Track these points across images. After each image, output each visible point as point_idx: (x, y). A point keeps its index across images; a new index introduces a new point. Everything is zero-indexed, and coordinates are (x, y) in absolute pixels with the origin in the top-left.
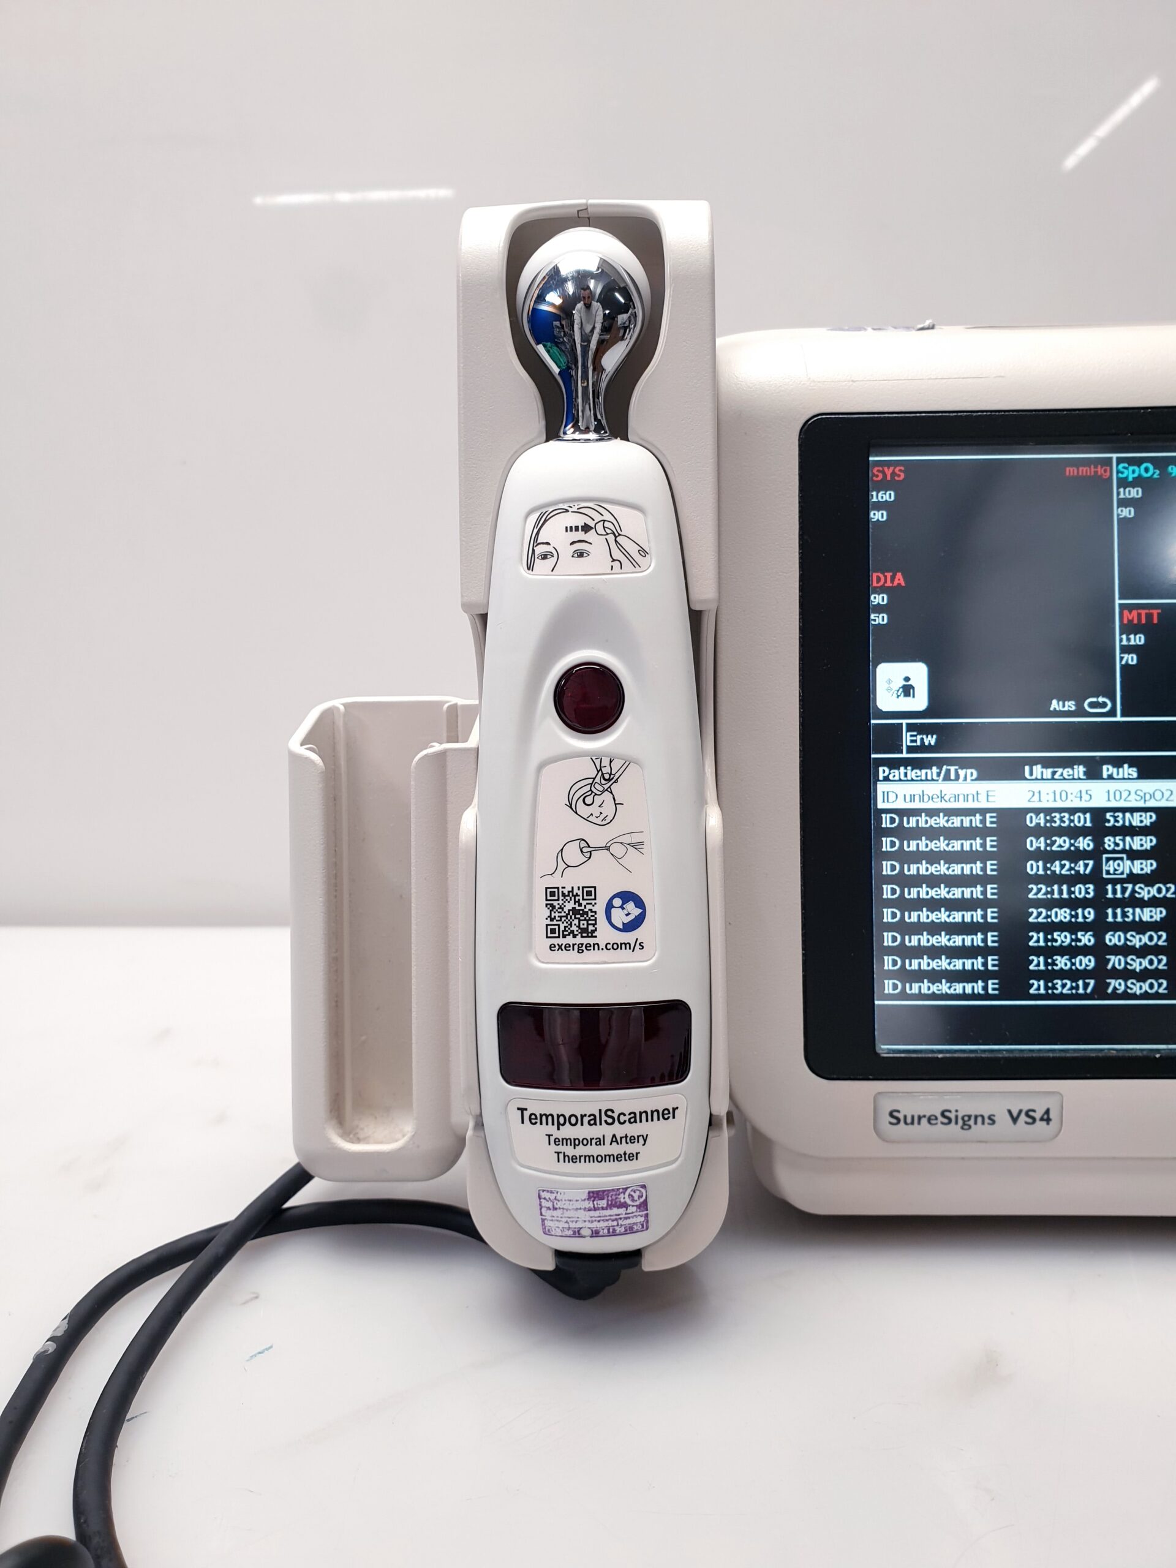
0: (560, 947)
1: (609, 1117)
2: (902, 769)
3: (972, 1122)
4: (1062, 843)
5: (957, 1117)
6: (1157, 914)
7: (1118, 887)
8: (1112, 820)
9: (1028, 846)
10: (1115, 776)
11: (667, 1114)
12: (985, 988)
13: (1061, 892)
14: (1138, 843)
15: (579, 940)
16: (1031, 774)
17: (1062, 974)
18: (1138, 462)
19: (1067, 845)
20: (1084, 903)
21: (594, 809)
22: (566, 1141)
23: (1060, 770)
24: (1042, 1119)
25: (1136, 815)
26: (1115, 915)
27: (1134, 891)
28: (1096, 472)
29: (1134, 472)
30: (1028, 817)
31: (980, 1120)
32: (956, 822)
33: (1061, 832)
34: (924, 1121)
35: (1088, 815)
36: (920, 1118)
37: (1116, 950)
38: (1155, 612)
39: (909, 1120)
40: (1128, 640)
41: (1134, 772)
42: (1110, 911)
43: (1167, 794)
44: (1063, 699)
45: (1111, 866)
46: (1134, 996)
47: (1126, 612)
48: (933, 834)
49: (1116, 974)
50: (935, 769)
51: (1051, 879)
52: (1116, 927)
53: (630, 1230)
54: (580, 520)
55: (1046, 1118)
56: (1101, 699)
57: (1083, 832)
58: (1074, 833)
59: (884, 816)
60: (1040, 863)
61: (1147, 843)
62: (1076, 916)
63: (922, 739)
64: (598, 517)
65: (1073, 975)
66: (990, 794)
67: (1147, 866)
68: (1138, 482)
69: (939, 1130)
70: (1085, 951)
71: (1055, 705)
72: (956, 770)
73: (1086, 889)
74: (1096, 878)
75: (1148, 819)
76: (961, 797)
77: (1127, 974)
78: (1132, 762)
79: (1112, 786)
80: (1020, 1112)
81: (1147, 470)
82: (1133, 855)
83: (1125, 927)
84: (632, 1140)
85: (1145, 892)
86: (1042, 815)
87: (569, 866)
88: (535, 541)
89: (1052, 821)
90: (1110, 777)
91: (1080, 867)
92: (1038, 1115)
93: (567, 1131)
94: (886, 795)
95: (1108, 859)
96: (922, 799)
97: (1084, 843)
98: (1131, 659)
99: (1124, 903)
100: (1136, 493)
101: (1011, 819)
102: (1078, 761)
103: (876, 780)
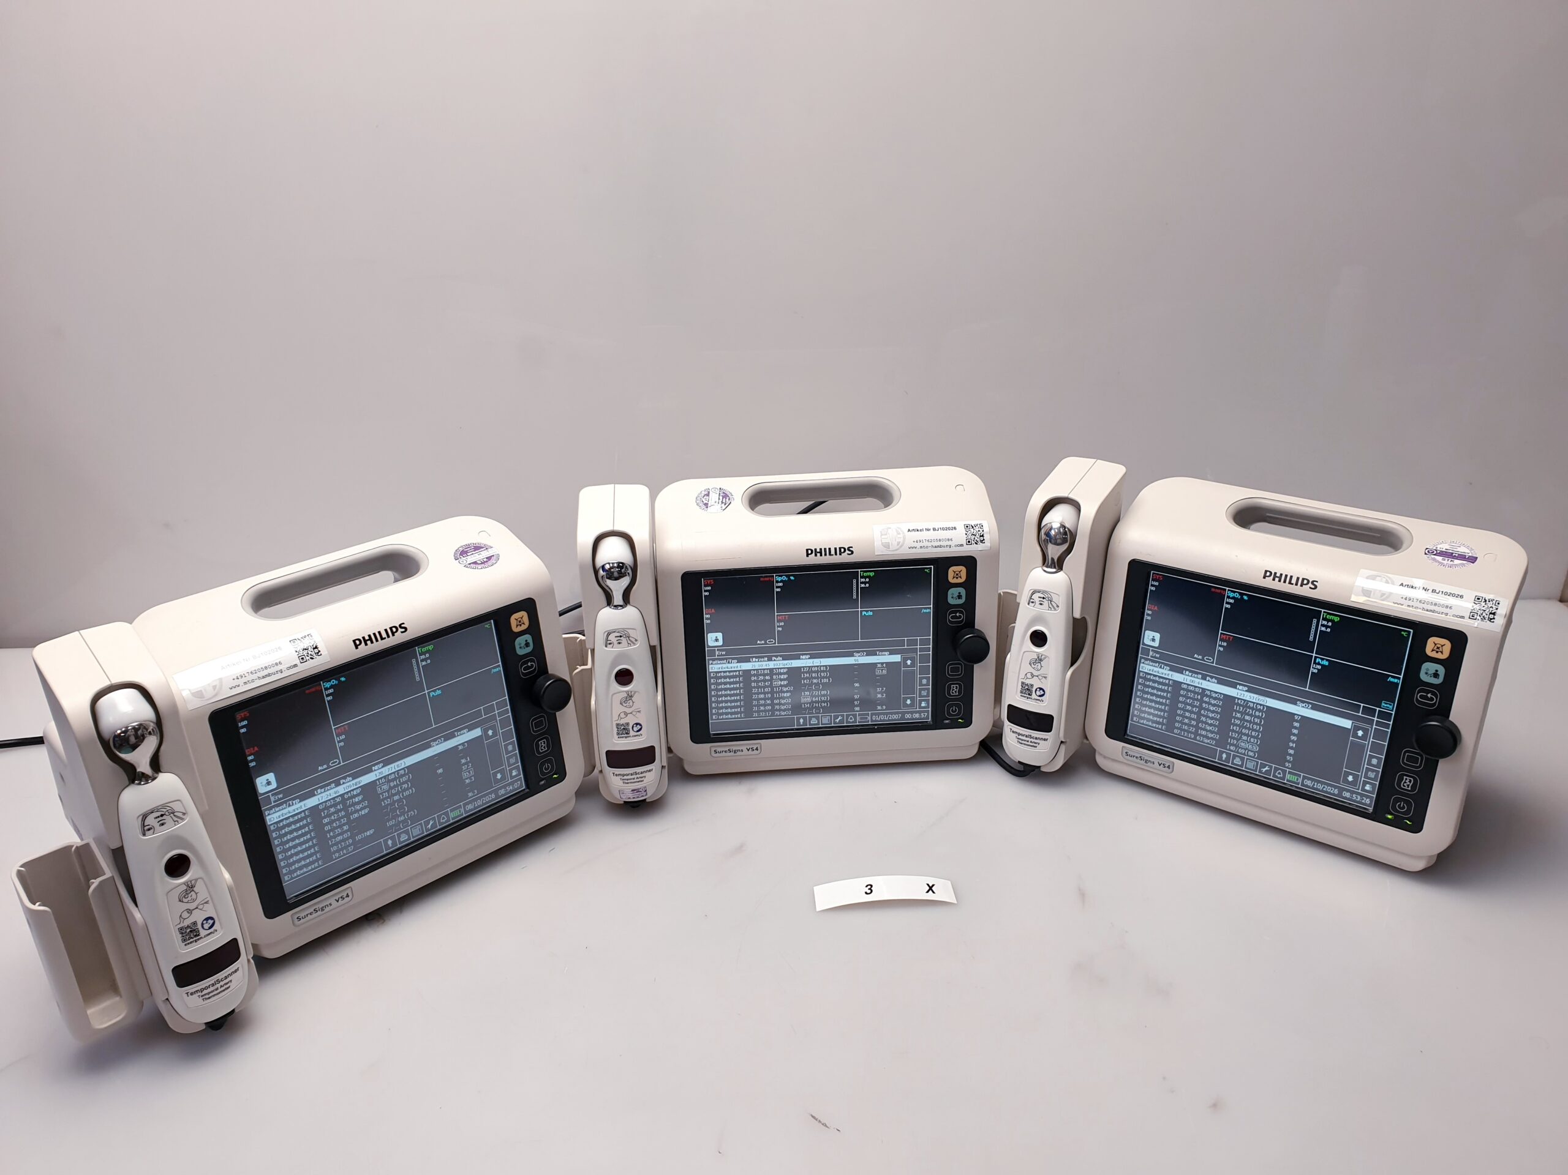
0: (620, 737)
1: (636, 773)
2: (716, 661)
4: (761, 678)
6: (789, 694)
7: (777, 688)
8: (775, 671)
9: (752, 679)
11: (650, 771)
12: (741, 716)
13: (761, 691)
14: (782, 677)
15: (625, 735)
16: (752, 661)
17: (762, 711)
18: (783, 576)
19: (763, 678)
20: (768, 693)
21: (628, 704)
22: (625, 779)
23: (761, 659)
25: (782, 669)
26: (777, 695)
27: (782, 689)
28: (769, 579)
30: (752, 672)
32: (731, 674)
33: (761, 675)
35: (769, 670)
37: (777, 704)
38: (787, 616)
40: (780, 624)
41: (781, 659)
42: (775, 694)
43: (791, 664)
44: (761, 640)
45: (775, 683)
46: (782, 716)
47: (779, 616)
48: (725, 677)
49: (777, 710)
50: (726, 661)
51: (758, 687)
52: (777, 698)
53: (643, 796)
54: (619, 634)
55: (757, 749)
56: (772, 640)
57: (767, 675)
58: (765, 675)
59: (712, 673)
60: (756, 683)
61: (786, 676)
62: (766, 696)
63: (721, 653)
64: (623, 633)
65: (765, 711)
66: (741, 666)
67: (786, 682)
68: (781, 581)
70: (768, 705)
71: (759, 642)
72: (731, 661)
73: (768, 689)
74: (771, 686)
75: (785, 671)
76: (733, 668)
77: (780, 710)
78: (780, 656)
79: (775, 662)
82: (782, 680)
83: (779, 698)
84: (642, 777)
85: (785, 689)
86: (756, 671)
87: (621, 718)
88: (607, 640)
89: (759, 672)
90: (775, 660)
91: (767, 684)
92: (754, 749)
93: (625, 777)
94: (712, 668)
95: (774, 681)
96: (722, 669)
97: (768, 678)
98: (780, 629)
99: (779, 692)
100: (781, 584)
101: (747, 673)
102: (766, 656)
103: (709, 664)
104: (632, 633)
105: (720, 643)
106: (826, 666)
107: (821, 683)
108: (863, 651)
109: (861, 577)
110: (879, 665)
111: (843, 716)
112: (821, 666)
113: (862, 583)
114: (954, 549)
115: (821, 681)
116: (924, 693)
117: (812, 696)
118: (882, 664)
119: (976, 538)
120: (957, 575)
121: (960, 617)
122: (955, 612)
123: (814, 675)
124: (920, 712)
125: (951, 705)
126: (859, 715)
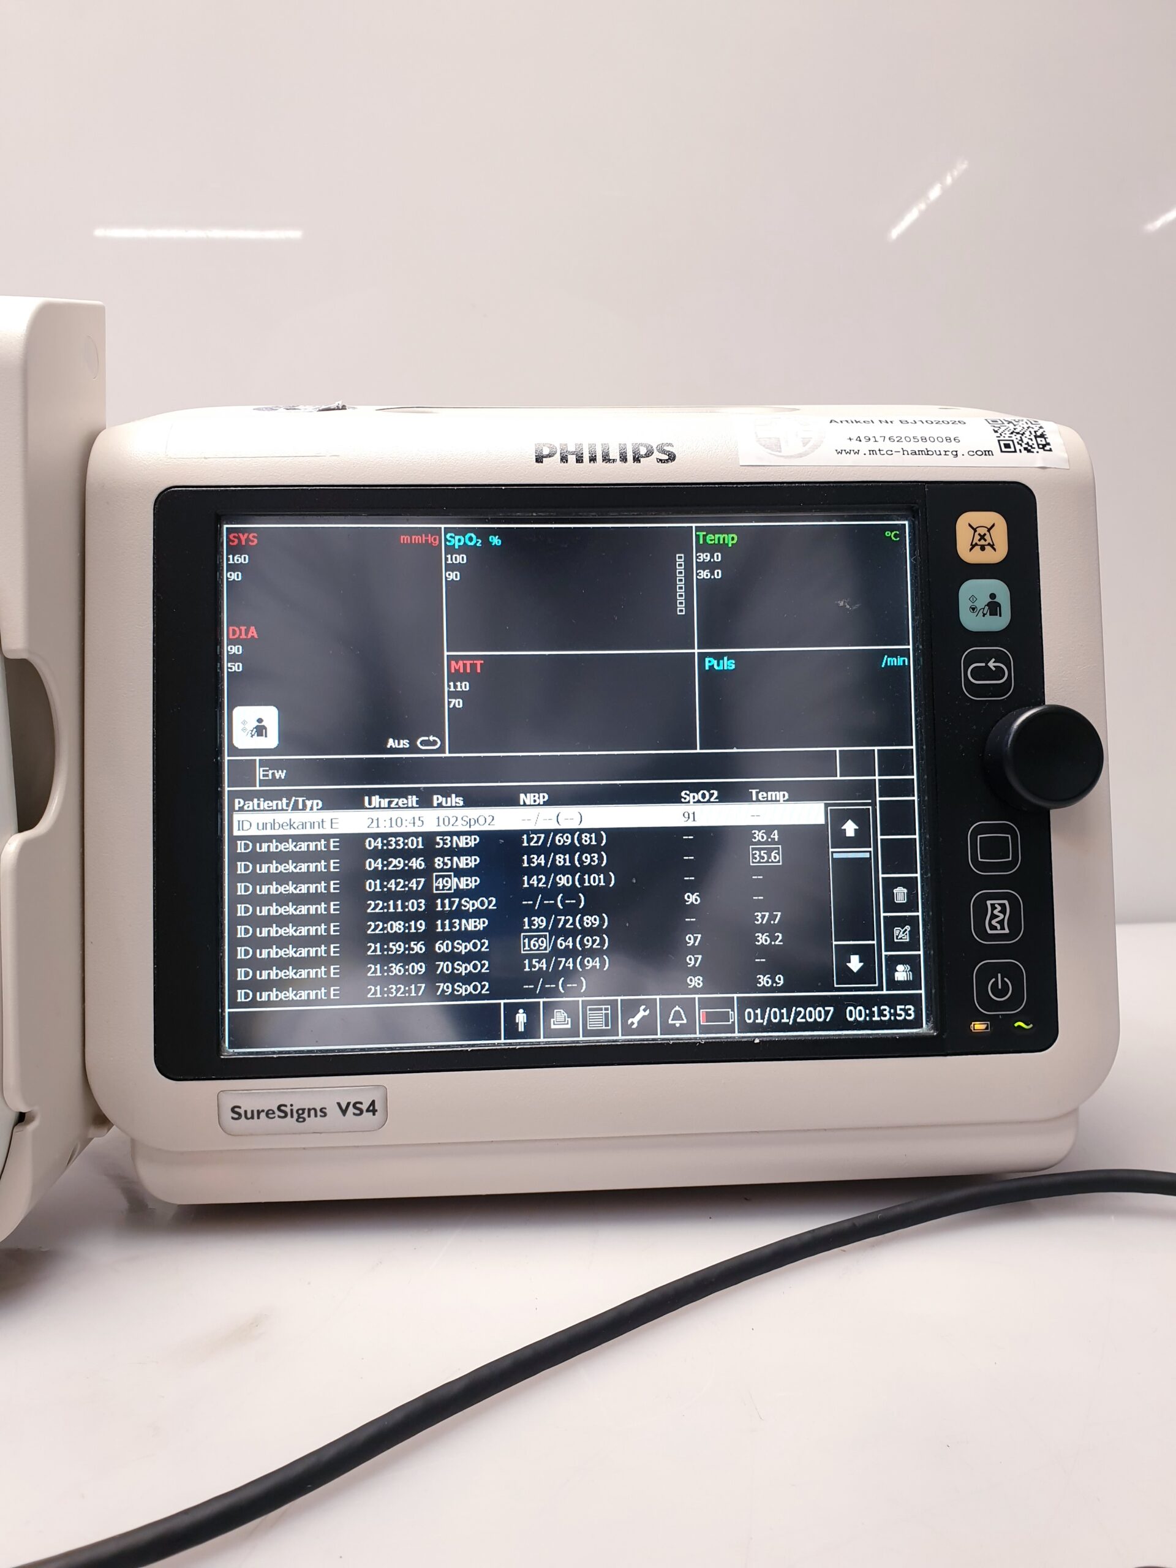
2: (256, 801)
3: (305, 1115)
4: (397, 863)
5: (292, 1110)
6: (481, 924)
7: (447, 901)
8: (441, 842)
9: (367, 867)
10: (444, 804)
12: (327, 994)
13: (396, 907)
14: (463, 862)
16: (370, 803)
17: (397, 980)
18: (463, 532)
19: (402, 865)
20: (416, 916)
23: (396, 800)
24: (368, 1110)
25: (463, 838)
26: (443, 926)
27: (460, 904)
28: (427, 541)
29: (459, 541)
30: (367, 841)
31: (312, 1112)
32: (304, 846)
33: (396, 853)
34: (263, 1115)
35: (420, 839)
36: (259, 1112)
37: (444, 957)
38: (479, 663)
39: (249, 1115)
40: (455, 686)
41: (460, 801)
42: (439, 922)
43: (489, 820)
44: (398, 738)
45: (440, 883)
46: (460, 998)
47: (453, 663)
48: (282, 857)
49: (444, 978)
50: (285, 800)
51: (387, 896)
52: (444, 936)
55: (372, 1109)
56: (432, 738)
57: (416, 853)
58: (407, 854)
59: (239, 842)
60: (378, 882)
61: (473, 862)
62: (409, 928)
63: (273, 774)
65: (406, 980)
66: (334, 821)
67: (473, 882)
68: (464, 549)
69: (277, 1122)
70: (417, 958)
71: (391, 743)
72: (303, 801)
73: (418, 904)
74: (427, 893)
75: (473, 841)
76: (308, 825)
77: (454, 978)
78: (459, 792)
79: (441, 813)
80: (349, 1104)
81: (471, 539)
82: (459, 873)
83: (452, 936)
85: (470, 905)
86: (379, 840)
89: (389, 844)
90: (440, 805)
91: (413, 884)
92: (364, 1107)
94: (240, 823)
95: (438, 877)
96: (273, 827)
97: (417, 863)
98: (458, 703)
99: (451, 915)
100: (461, 559)
101: (353, 843)
102: (412, 792)
103: (232, 810)
105: (271, 740)
106: (597, 831)
107: (584, 890)
108: (709, 787)
109: (701, 548)
110: (759, 836)
111: (651, 1004)
112: (582, 831)
113: (702, 566)
114: (964, 461)
115: (581, 881)
116: (902, 934)
117: (557, 932)
118: (769, 829)
119: (1025, 440)
120: (982, 537)
121: (999, 674)
122: (985, 657)
123: (560, 860)
124: (892, 1001)
125: (988, 973)
126: (704, 1003)
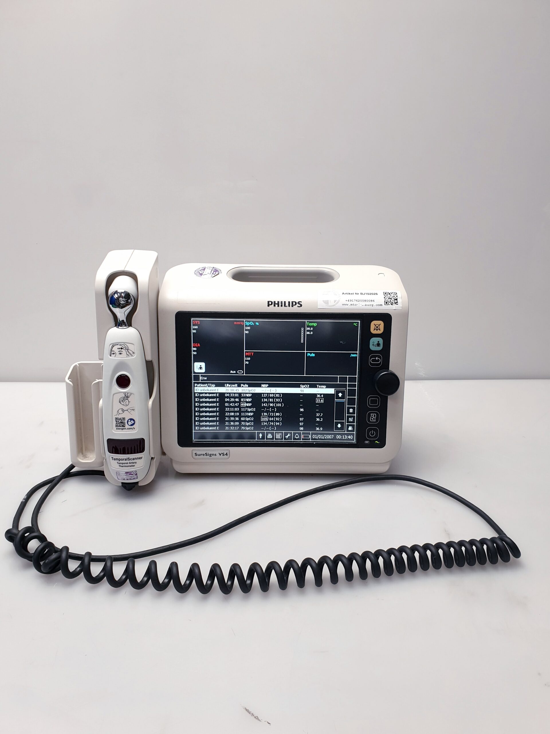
0: (118, 429)
1: (129, 459)
2: (200, 384)
3: (212, 455)
5: (208, 454)
6: (252, 414)
7: (244, 409)
8: (243, 395)
9: (226, 400)
10: (244, 386)
11: (140, 458)
12: (216, 428)
13: (232, 409)
14: (248, 400)
15: (122, 427)
16: (226, 386)
17: (232, 426)
18: (249, 321)
19: (233, 400)
20: (237, 412)
21: (125, 403)
22: (121, 463)
23: (232, 385)
24: (226, 455)
25: (248, 394)
26: (243, 414)
27: (247, 409)
28: (241, 323)
29: (249, 324)
30: (226, 394)
31: (213, 455)
32: (211, 395)
33: (232, 397)
34: (202, 455)
35: (238, 394)
36: (201, 454)
37: (243, 421)
38: (253, 353)
39: (199, 455)
40: (247, 359)
41: (247, 386)
42: (242, 413)
43: (254, 390)
44: (233, 371)
45: (242, 404)
46: (247, 430)
47: (246, 353)
48: (206, 397)
49: (243, 426)
50: (206, 384)
51: (230, 407)
52: (243, 416)
53: (134, 479)
54: (120, 347)
55: (227, 454)
56: (241, 371)
57: (237, 397)
58: (235, 398)
59: (196, 394)
60: (228, 404)
61: (250, 400)
62: (235, 414)
63: (204, 378)
64: (124, 346)
65: (234, 426)
66: (218, 390)
67: (250, 405)
68: (250, 326)
69: (205, 457)
70: (237, 421)
71: (231, 372)
72: (211, 385)
73: (237, 409)
74: (239, 407)
75: (250, 395)
76: (212, 390)
77: (245, 426)
78: (247, 384)
79: (243, 388)
80: (221, 453)
81: (251, 323)
82: (247, 402)
83: (245, 417)
84: (133, 463)
85: (249, 410)
86: (228, 394)
87: (120, 414)
88: (111, 350)
89: (230, 395)
91: (236, 404)
92: (225, 454)
93: (121, 462)
94: (196, 390)
95: (242, 403)
96: (204, 390)
97: (237, 400)
98: (247, 363)
99: (245, 412)
100: (249, 328)
101: (222, 395)
102: (236, 383)
103: (194, 386)
104: (130, 347)
105: (203, 370)
106: (280, 394)
107: (276, 407)
108: (307, 384)
109: (308, 327)
110: (318, 396)
111: (291, 433)
112: (276, 394)
113: (308, 331)
114: (375, 307)
115: (276, 405)
116: (351, 420)
117: (269, 416)
118: (321, 394)
119: (392, 301)
120: (377, 327)
121: (378, 360)
122: (375, 357)
123: (271, 400)
124: (348, 435)
125: (370, 430)
126: (303, 433)
